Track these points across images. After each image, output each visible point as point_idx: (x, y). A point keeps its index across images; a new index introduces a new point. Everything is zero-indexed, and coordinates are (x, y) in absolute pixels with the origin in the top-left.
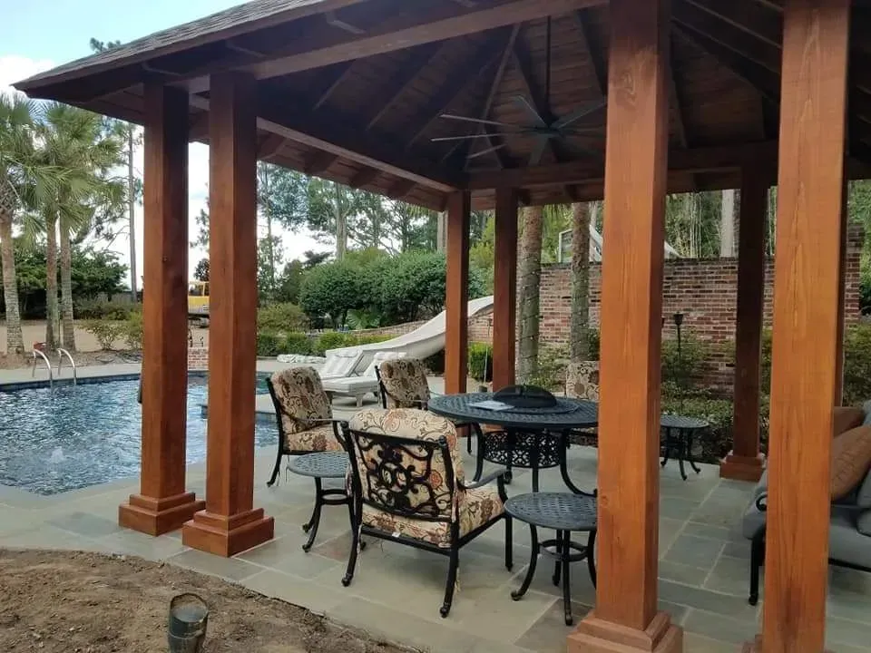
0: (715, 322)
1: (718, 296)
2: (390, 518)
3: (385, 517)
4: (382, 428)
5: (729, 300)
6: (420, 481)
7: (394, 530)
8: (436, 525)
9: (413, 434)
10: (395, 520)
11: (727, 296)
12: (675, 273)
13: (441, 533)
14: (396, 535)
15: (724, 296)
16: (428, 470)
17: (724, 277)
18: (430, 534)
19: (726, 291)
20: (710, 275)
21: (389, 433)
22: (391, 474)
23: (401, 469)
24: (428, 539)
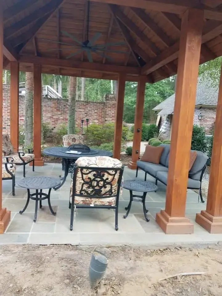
0: (78, 121)
1: (79, 113)
2: (90, 200)
3: (87, 199)
4: (96, 165)
5: (82, 115)
6: (108, 183)
7: (91, 204)
8: (111, 198)
9: (110, 166)
10: (92, 200)
11: (82, 113)
12: (66, 104)
13: (113, 201)
14: (92, 205)
15: (81, 113)
16: (113, 179)
17: (81, 107)
18: (108, 202)
19: (81, 111)
20: (77, 106)
21: (100, 166)
22: (97, 182)
23: (102, 180)
24: (107, 204)
